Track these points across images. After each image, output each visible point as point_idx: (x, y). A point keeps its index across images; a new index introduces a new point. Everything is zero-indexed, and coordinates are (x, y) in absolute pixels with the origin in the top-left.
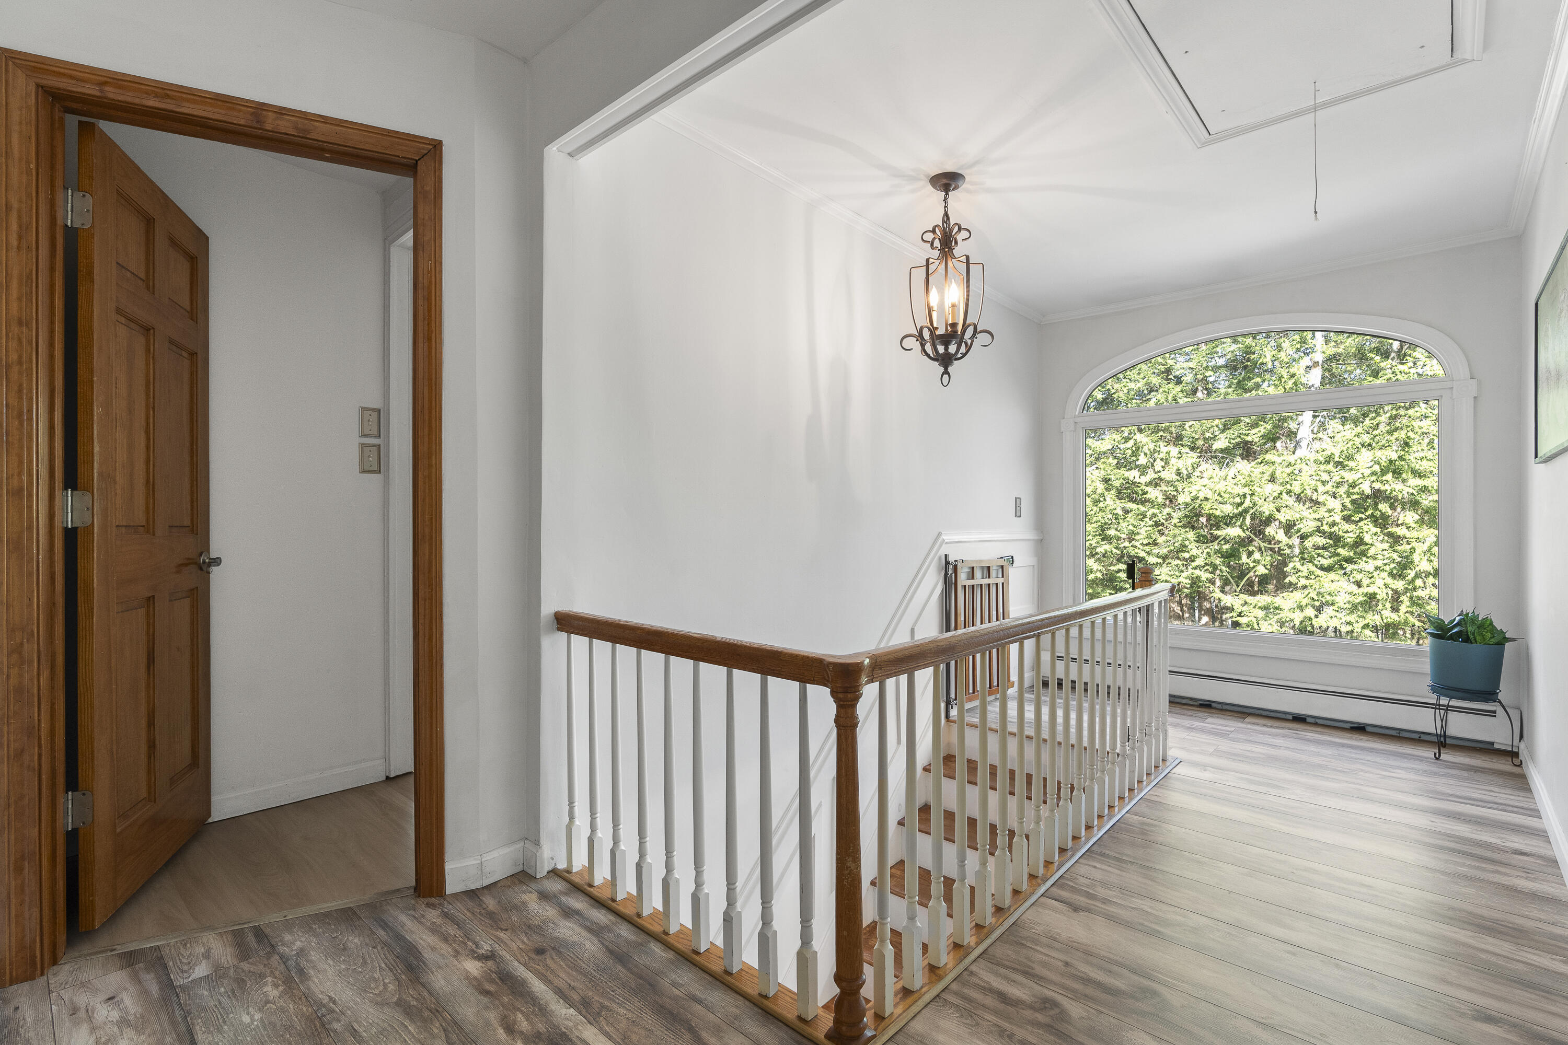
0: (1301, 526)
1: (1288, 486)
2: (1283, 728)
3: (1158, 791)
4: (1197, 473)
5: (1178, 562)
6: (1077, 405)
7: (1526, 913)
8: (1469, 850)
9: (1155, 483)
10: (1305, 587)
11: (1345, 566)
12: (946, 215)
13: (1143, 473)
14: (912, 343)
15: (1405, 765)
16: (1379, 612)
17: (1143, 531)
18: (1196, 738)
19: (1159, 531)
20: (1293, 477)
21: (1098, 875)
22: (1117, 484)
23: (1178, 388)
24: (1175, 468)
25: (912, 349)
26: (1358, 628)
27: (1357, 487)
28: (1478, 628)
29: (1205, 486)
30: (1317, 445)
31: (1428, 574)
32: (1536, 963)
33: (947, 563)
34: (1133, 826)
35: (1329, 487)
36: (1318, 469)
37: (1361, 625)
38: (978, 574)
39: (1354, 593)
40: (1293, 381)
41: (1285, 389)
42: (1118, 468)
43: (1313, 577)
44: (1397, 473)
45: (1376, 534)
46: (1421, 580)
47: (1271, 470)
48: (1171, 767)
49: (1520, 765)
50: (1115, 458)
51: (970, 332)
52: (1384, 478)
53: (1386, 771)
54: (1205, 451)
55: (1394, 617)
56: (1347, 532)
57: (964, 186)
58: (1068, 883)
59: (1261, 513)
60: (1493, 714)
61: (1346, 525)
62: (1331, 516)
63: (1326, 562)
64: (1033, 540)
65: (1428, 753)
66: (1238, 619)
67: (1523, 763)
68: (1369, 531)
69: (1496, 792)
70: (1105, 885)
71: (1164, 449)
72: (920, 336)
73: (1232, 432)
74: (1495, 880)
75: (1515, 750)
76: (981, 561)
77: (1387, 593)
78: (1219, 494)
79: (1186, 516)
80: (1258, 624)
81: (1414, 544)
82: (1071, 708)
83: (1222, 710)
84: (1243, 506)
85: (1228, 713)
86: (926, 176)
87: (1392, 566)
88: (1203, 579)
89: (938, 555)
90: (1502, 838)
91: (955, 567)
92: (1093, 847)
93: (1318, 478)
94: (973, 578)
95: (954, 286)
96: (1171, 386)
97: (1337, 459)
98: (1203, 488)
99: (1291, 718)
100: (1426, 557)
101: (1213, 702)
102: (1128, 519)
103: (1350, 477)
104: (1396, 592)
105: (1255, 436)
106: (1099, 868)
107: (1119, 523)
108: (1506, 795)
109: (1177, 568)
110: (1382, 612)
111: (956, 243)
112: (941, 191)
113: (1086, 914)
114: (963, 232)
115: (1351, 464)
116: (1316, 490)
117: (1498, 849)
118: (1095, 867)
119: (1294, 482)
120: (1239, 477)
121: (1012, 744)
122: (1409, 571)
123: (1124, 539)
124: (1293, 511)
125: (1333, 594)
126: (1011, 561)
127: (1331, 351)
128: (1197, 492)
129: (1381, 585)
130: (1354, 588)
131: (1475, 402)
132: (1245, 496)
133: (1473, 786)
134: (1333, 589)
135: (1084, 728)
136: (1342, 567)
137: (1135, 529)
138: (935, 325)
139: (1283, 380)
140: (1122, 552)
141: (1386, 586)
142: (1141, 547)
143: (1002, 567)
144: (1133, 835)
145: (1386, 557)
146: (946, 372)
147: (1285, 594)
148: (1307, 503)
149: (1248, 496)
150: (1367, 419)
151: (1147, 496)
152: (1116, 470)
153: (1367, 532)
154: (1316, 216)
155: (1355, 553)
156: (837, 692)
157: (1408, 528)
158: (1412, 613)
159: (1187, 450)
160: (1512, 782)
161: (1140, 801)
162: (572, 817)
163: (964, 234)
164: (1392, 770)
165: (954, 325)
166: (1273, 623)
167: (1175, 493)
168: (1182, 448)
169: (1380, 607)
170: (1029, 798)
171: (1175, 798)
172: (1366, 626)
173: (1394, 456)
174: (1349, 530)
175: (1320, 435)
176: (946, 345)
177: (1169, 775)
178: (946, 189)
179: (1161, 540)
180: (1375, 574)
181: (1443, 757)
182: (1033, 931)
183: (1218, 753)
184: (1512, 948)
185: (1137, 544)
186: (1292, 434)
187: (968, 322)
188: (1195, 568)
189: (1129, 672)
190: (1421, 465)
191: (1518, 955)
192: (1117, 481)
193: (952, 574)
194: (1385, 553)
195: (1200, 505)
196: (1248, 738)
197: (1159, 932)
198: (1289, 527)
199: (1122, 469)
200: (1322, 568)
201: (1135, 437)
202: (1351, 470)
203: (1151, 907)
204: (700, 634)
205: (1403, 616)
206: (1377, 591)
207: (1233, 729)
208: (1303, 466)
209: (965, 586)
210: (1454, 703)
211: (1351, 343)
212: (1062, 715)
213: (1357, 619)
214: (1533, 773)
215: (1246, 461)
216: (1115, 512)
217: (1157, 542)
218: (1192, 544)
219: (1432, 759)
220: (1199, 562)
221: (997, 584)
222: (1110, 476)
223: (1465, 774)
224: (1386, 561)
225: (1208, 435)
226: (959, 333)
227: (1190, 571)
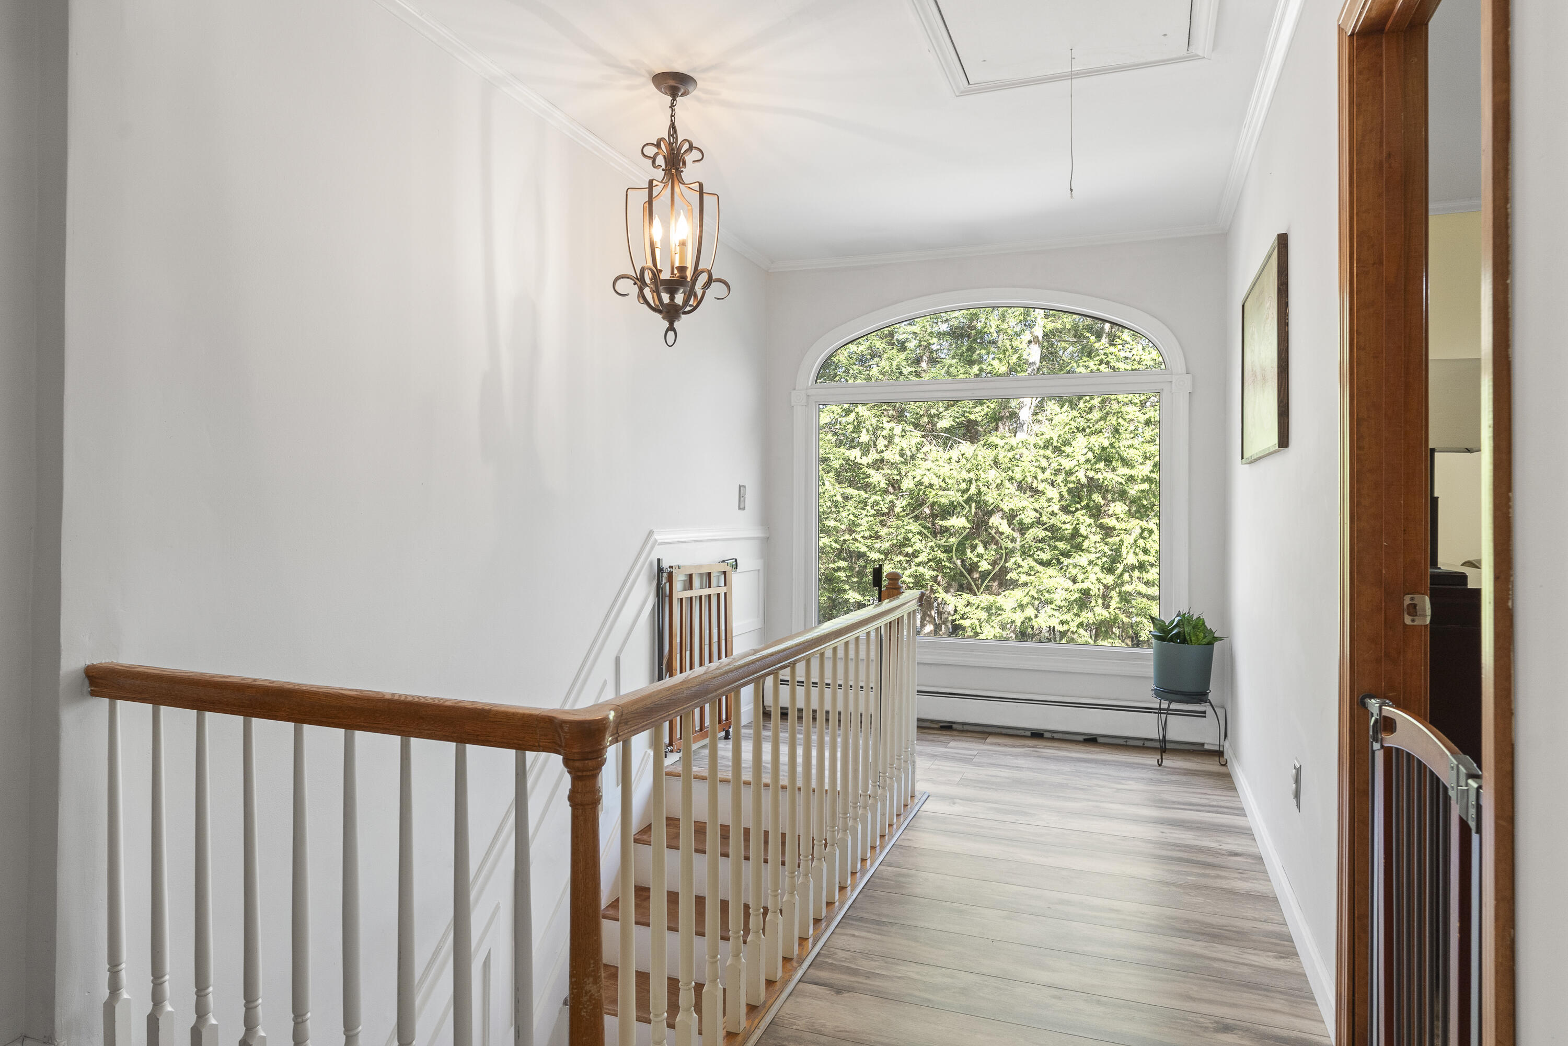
0: (1022, 516)
1: (1010, 473)
2: (1023, 746)
3: (910, 834)
4: (920, 456)
5: (901, 558)
6: (809, 377)
7: (1245, 914)
8: (1194, 858)
9: (878, 464)
10: (1026, 584)
11: (1062, 560)
12: (673, 126)
13: (865, 453)
14: (629, 287)
15: (1134, 775)
16: (1092, 610)
17: (863, 522)
18: (941, 767)
19: (881, 522)
20: (1015, 463)
21: (856, 945)
22: (836, 464)
23: (903, 356)
24: (899, 448)
25: (628, 295)
26: (1073, 626)
27: (1074, 476)
28: (1193, 628)
29: (929, 470)
30: (1036, 428)
31: (1133, 568)
32: (1257, 964)
33: (660, 570)
34: (888, 880)
35: (1048, 475)
36: (1038, 454)
37: (1076, 623)
38: (696, 582)
39: (1070, 590)
40: (1017, 355)
41: (1009, 364)
42: (836, 446)
43: (1033, 573)
44: (1108, 460)
45: (1090, 525)
46: (1128, 574)
47: (994, 453)
48: (919, 805)
49: (1225, 765)
50: (835, 434)
51: (703, 278)
52: (1097, 466)
53: (1120, 783)
54: (930, 432)
55: (1105, 614)
56: (1064, 523)
57: (695, 93)
58: (827, 960)
59: (985, 502)
60: (1203, 714)
61: (1064, 516)
62: (1049, 506)
63: (1045, 556)
64: (757, 538)
65: (1151, 760)
66: (962, 622)
67: (1228, 761)
68: (1085, 521)
69: (1209, 795)
70: (866, 955)
71: (887, 426)
72: (640, 281)
73: (956, 410)
74: (1217, 885)
75: (1221, 749)
76: (701, 566)
77: (1099, 589)
78: (944, 480)
79: (909, 504)
80: (981, 627)
81: (1123, 536)
82: (798, 742)
83: (963, 731)
84: (969, 493)
85: (969, 734)
86: (649, 72)
87: (1104, 559)
88: (928, 577)
89: (649, 559)
90: (1219, 841)
91: (670, 575)
92: (848, 912)
93: (1037, 464)
94: (691, 588)
95: (682, 218)
96: (895, 351)
97: (1055, 444)
98: (927, 472)
99: (1030, 735)
100: (1132, 550)
101: (954, 723)
102: (848, 507)
103: (1067, 464)
104: (1106, 587)
105: (978, 414)
106: (858, 937)
107: (839, 512)
108: (1217, 797)
109: (899, 565)
110: (1095, 609)
111: (684, 163)
112: (666, 94)
113: (850, 994)
114: (694, 151)
115: (1067, 449)
116: (1036, 478)
117: (1217, 853)
118: (854, 936)
119: (1016, 468)
120: (963, 461)
121: (747, 796)
122: (1118, 565)
123: (844, 531)
124: (1014, 501)
125: (1052, 592)
126: (735, 566)
127: (1051, 326)
128: (921, 478)
129: (1095, 580)
130: (1069, 584)
131: (1189, 397)
132: (970, 481)
133: (1194, 790)
134: (1051, 586)
135: (813, 767)
136: (1059, 562)
137: (856, 519)
138: (659, 267)
139: (1007, 354)
140: (842, 546)
141: (1099, 580)
142: (862, 540)
143: (725, 573)
144: (889, 891)
145: (1098, 550)
146: (671, 328)
147: (1007, 593)
148: (1028, 492)
149: (974, 482)
150: (1082, 401)
151: (870, 480)
152: (835, 449)
153: (1082, 523)
154: (1072, 194)
155: (1072, 547)
156: (574, 760)
157: (1117, 519)
158: (1120, 609)
159: (911, 427)
160: (1221, 783)
161: (893, 849)
162: (114, 987)
163: (695, 155)
164: (1124, 782)
165: (682, 269)
166: (995, 625)
167: (898, 478)
168: (906, 425)
169: (1093, 604)
170: (747, 858)
171: (925, 839)
172: (1081, 625)
173: (1106, 444)
174: (1067, 521)
175: (1039, 417)
176: (672, 293)
177: (918, 814)
178: (674, 93)
179: (883, 532)
180: (1089, 568)
181: (1165, 763)
182: (794, 1027)
183: (965, 782)
184: (1237, 952)
185: (858, 537)
186: (1014, 415)
187: (700, 267)
188: (918, 565)
189: (862, 694)
190: (1128, 454)
191: (1242, 958)
192: (836, 461)
193: (665, 583)
194: (1098, 545)
195: (924, 492)
196: (993, 761)
197: (929, 1000)
198: (1011, 517)
199: (842, 447)
200: (1041, 563)
201: (857, 410)
202: (1068, 456)
203: (918, 973)
204: (356, 690)
205: (1112, 612)
206: (1091, 587)
207: (975, 753)
208: (1024, 450)
209: (681, 599)
210: (1174, 706)
211: (1068, 321)
212: (801, 754)
213: (1073, 617)
214: (1238, 772)
215: (969, 443)
216: (835, 499)
217: (879, 534)
218: (916, 537)
219: (1156, 766)
220: (923, 557)
221: (718, 595)
222: (828, 456)
223: (1183, 778)
224: (1098, 555)
225: (933, 411)
226: (689, 279)
227: (914, 568)
